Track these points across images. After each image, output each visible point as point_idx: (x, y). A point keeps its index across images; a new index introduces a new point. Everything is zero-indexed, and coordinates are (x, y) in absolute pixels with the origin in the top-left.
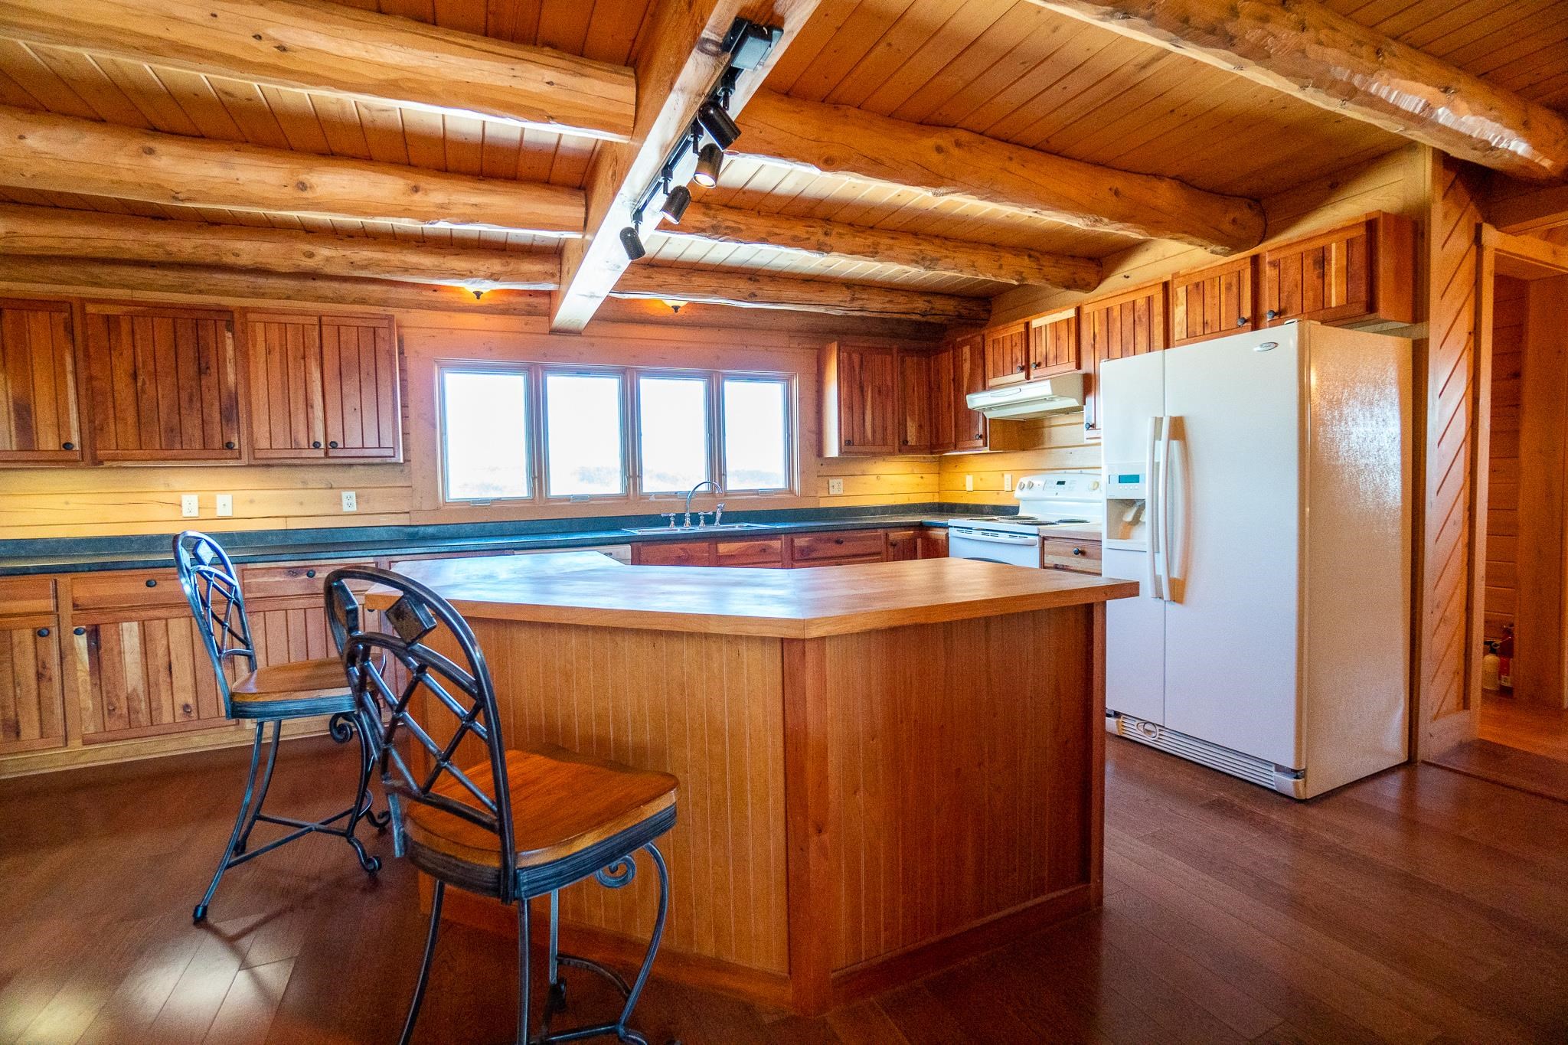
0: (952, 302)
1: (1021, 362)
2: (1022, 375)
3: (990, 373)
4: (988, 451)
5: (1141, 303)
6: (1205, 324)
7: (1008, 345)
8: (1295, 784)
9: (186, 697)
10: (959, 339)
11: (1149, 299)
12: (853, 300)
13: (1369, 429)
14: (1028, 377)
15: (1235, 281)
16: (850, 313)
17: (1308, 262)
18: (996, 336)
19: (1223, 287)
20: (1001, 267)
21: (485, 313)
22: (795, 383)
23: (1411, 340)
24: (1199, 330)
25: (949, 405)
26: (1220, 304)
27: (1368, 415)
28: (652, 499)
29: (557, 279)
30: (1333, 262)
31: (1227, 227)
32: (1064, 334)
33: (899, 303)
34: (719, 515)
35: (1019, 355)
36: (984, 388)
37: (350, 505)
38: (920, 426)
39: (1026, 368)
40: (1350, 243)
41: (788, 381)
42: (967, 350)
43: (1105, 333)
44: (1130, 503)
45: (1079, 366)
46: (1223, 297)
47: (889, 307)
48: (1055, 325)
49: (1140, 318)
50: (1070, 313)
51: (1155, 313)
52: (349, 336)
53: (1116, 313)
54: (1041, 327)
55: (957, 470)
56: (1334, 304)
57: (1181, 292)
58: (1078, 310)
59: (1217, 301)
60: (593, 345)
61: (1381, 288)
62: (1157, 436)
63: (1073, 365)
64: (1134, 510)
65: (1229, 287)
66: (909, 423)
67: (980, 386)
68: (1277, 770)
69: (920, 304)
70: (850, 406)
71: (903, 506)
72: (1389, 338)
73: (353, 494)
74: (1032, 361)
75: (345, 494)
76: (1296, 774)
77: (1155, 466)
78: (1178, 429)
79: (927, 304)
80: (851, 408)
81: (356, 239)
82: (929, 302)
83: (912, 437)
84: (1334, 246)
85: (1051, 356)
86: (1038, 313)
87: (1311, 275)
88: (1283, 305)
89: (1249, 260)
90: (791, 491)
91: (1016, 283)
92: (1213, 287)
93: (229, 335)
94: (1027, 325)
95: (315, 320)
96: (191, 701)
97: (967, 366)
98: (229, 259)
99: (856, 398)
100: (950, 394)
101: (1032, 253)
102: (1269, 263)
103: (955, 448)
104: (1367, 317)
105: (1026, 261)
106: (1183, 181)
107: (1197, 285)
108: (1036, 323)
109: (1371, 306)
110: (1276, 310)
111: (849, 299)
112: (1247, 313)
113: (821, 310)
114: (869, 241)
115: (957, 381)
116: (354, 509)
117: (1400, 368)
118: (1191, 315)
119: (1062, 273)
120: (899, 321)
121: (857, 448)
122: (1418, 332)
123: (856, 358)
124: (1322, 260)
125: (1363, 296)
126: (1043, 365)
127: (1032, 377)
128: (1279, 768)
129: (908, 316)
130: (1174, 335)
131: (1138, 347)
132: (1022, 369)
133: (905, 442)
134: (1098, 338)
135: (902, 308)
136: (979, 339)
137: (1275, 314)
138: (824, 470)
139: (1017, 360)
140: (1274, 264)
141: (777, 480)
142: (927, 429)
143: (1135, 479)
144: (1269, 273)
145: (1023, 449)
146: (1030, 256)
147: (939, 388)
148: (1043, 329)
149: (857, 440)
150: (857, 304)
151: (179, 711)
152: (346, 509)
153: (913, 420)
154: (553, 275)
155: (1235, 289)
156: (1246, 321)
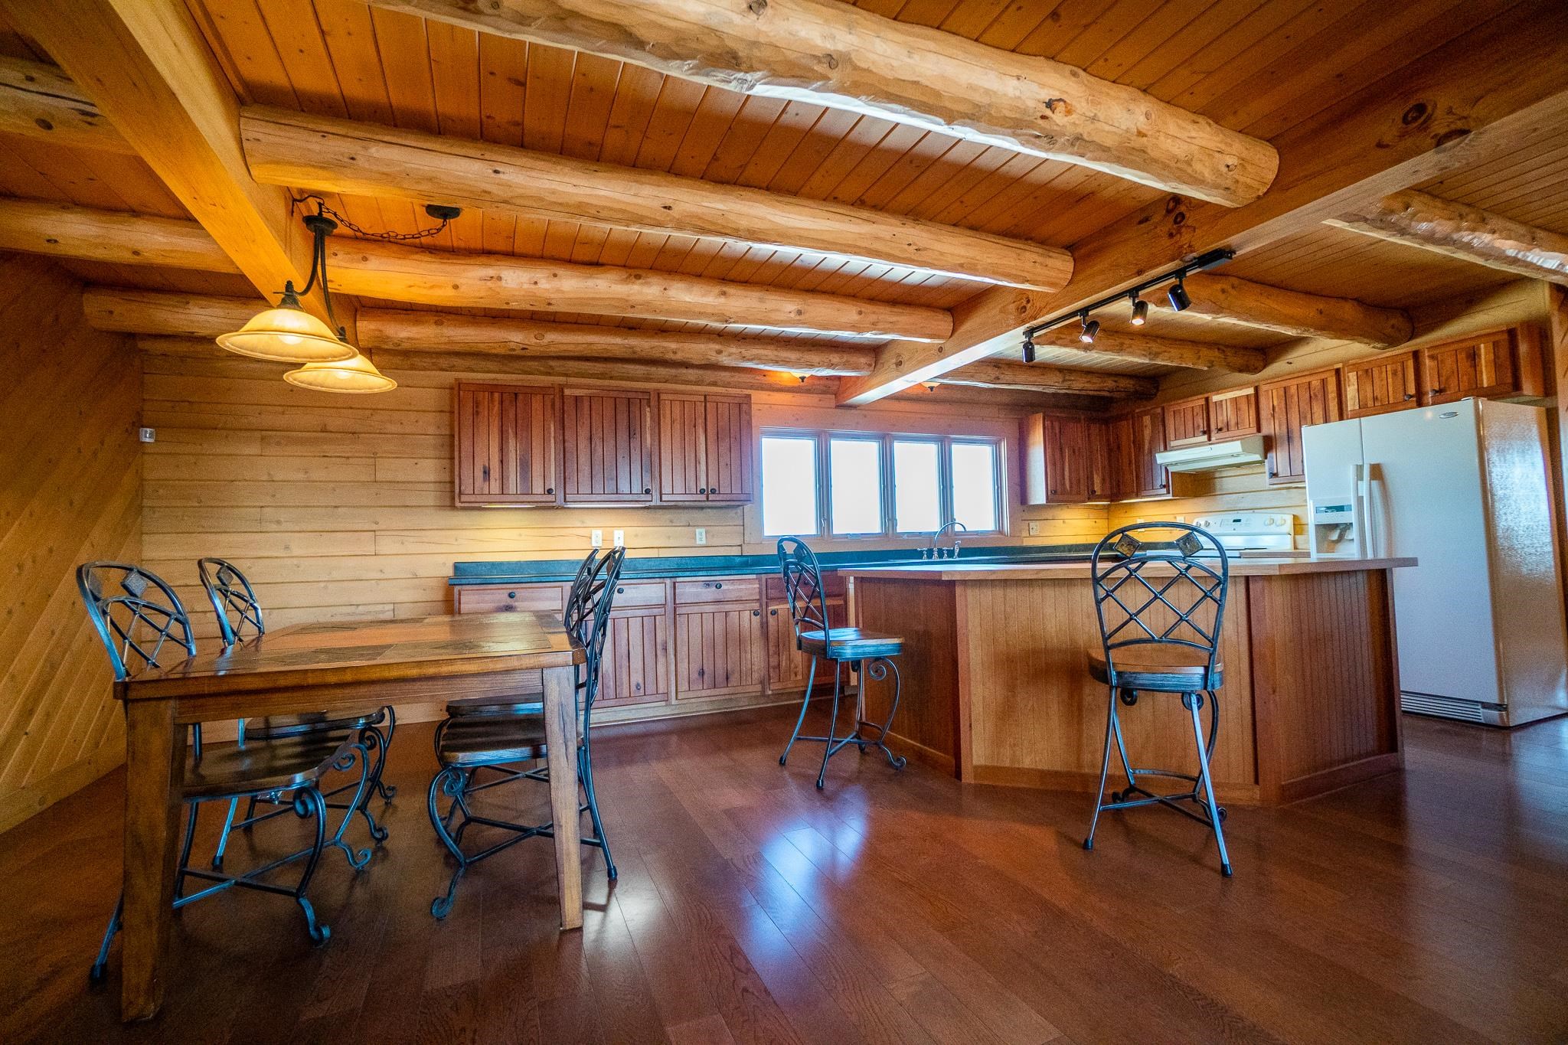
0: (1132, 382)
1: (1202, 425)
2: (1205, 438)
3: (1172, 437)
4: (1171, 498)
5: (1316, 383)
6: (1375, 399)
7: (1189, 416)
8: (1501, 716)
9: (636, 678)
10: (1137, 411)
11: (1324, 382)
12: (1064, 381)
13: (1504, 470)
14: (1209, 439)
15: (1399, 368)
16: (1059, 391)
17: (1462, 356)
18: (1177, 408)
19: (1389, 373)
20: (1199, 358)
21: (794, 392)
22: (1004, 446)
23: (1544, 409)
24: (1370, 403)
25: (1130, 462)
26: (1386, 384)
27: (1502, 459)
28: (905, 537)
29: (872, 368)
30: (1483, 356)
31: (1389, 331)
32: (1244, 406)
33: (1096, 383)
34: (957, 551)
35: (1201, 421)
36: (1166, 449)
37: (701, 540)
38: (1103, 480)
39: (1207, 432)
40: (1495, 344)
41: (997, 444)
42: (1147, 420)
43: (1283, 405)
44: (1333, 527)
45: (1259, 430)
46: (1390, 380)
47: (1088, 386)
48: (1235, 400)
49: (1316, 396)
50: (1251, 391)
51: (1330, 391)
52: (723, 409)
53: (1293, 390)
54: (1221, 401)
55: (1126, 515)
56: (1485, 385)
57: (1352, 376)
58: (1256, 389)
59: (1385, 382)
60: (865, 416)
61: (1523, 372)
62: (1360, 477)
63: (1254, 430)
64: (1338, 531)
65: (1395, 373)
66: (1095, 476)
67: (1162, 448)
68: (1484, 707)
69: (1110, 383)
70: (1053, 463)
71: (1083, 545)
72: (1529, 408)
73: (703, 530)
74: (1213, 427)
75: (698, 530)
76: (1500, 707)
77: (1360, 500)
78: (1377, 472)
79: (1114, 384)
80: (1054, 464)
81: (748, 340)
82: (1115, 381)
83: (1097, 488)
84: (1482, 345)
85: (1233, 423)
86: (1219, 390)
87: (1464, 365)
88: (1442, 386)
89: (1411, 354)
90: (1001, 532)
91: (1206, 368)
92: (1381, 373)
93: (648, 409)
94: (1207, 399)
95: (702, 398)
96: (641, 681)
97: (1147, 432)
98: (670, 356)
99: (1058, 456)
100: (1130, 452)
101: (1221, 347)
102: (1429, 356)
103: (1137, 496)
104: (1513, 393)
105: (1217, 353)
106: (1360, 301)
107: (1367, 371)
108: (1215, 398)
109: (1517, 386)
110: (1437, 388)
111: (1061, 380)
112: (1412, 390)
113: (1040, 389)
114: (1119, 341)
115: (1138, 445)
116: (704, 542)
117: (1540, 427)
118: (1362, 392)
119: (1239, 361)
120: (1093, 397)
121: (1059, 496)
122: (1549, 403)
123: (1057, 425)
124: (1473, 356)
125: (1509, 380)
126: (1225, 429)
127: (1213, 439)
128: (1485, 705)
129: (1098, 393)
130: (1347, 407)
131: (1315, 416)
132: (1204, 433)
133: (1094, 492)
134: (1277, 409)
135: (1096, 386)
136: (1159, 410)
137: (1437, 392)
138: (1026, 516)
139: (1199, 426)
140: (1432, 357)
141: (989, 525)
142: (1108, 481)
143: (1340, 509)
144: (1428, 363)
145: (1196, 496)
146: (1219, 349)
147: (1119, 448)
148: (1224, 402)
149: (1059, 490)
150: (1066, 384)
151: (633, 688)
152: (699, 542)
153: (1098, 474)
154: (870, 365)
155: (1400, 374)
156: (1411, 396)
